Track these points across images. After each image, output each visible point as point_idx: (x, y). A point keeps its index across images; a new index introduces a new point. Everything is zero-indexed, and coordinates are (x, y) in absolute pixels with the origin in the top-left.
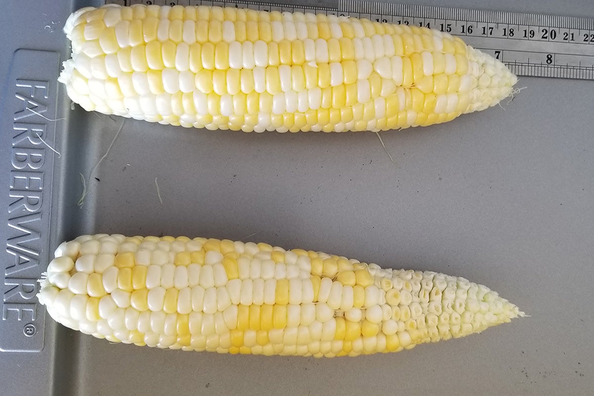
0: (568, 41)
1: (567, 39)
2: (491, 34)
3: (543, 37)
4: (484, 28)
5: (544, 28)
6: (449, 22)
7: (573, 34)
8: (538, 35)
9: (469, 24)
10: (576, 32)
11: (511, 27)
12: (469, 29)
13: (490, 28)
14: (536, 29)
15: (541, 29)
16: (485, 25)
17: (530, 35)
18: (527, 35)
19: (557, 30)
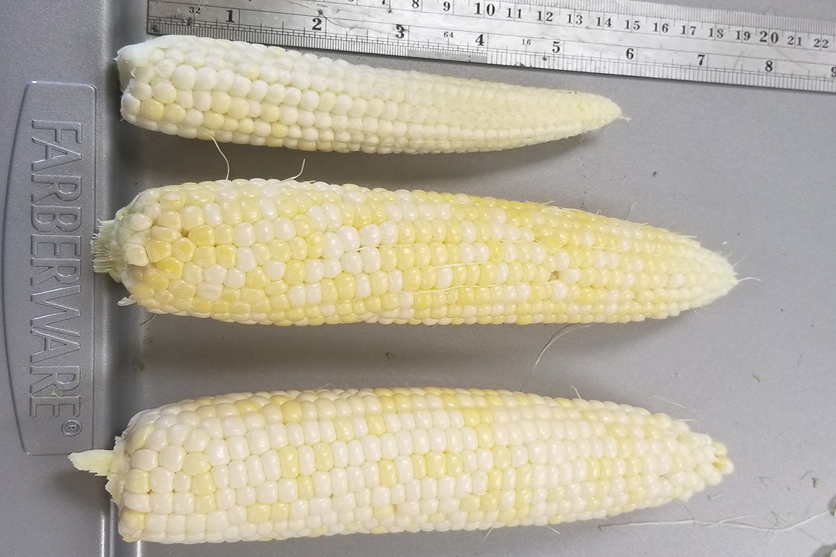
0: (793, 46)
1: (792, 44)
2: (693, 34)
3: (761, 41)
4: (684, 27)
5: (763, 30)
6: (637, 18)
7: (800, 39)
8: (755, 38)
9: (664, 21)
10: (804, 36)
11: (719, 27)
12: (663, 27)
13: (692, 27)
14: (752, 31)
15: (760, 30)
16: (685, 23)
17: (744, 37)
18: (740, 37)
19: (779, 33)
